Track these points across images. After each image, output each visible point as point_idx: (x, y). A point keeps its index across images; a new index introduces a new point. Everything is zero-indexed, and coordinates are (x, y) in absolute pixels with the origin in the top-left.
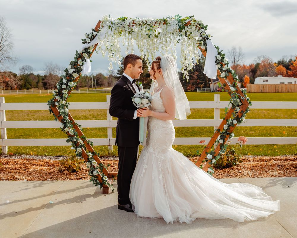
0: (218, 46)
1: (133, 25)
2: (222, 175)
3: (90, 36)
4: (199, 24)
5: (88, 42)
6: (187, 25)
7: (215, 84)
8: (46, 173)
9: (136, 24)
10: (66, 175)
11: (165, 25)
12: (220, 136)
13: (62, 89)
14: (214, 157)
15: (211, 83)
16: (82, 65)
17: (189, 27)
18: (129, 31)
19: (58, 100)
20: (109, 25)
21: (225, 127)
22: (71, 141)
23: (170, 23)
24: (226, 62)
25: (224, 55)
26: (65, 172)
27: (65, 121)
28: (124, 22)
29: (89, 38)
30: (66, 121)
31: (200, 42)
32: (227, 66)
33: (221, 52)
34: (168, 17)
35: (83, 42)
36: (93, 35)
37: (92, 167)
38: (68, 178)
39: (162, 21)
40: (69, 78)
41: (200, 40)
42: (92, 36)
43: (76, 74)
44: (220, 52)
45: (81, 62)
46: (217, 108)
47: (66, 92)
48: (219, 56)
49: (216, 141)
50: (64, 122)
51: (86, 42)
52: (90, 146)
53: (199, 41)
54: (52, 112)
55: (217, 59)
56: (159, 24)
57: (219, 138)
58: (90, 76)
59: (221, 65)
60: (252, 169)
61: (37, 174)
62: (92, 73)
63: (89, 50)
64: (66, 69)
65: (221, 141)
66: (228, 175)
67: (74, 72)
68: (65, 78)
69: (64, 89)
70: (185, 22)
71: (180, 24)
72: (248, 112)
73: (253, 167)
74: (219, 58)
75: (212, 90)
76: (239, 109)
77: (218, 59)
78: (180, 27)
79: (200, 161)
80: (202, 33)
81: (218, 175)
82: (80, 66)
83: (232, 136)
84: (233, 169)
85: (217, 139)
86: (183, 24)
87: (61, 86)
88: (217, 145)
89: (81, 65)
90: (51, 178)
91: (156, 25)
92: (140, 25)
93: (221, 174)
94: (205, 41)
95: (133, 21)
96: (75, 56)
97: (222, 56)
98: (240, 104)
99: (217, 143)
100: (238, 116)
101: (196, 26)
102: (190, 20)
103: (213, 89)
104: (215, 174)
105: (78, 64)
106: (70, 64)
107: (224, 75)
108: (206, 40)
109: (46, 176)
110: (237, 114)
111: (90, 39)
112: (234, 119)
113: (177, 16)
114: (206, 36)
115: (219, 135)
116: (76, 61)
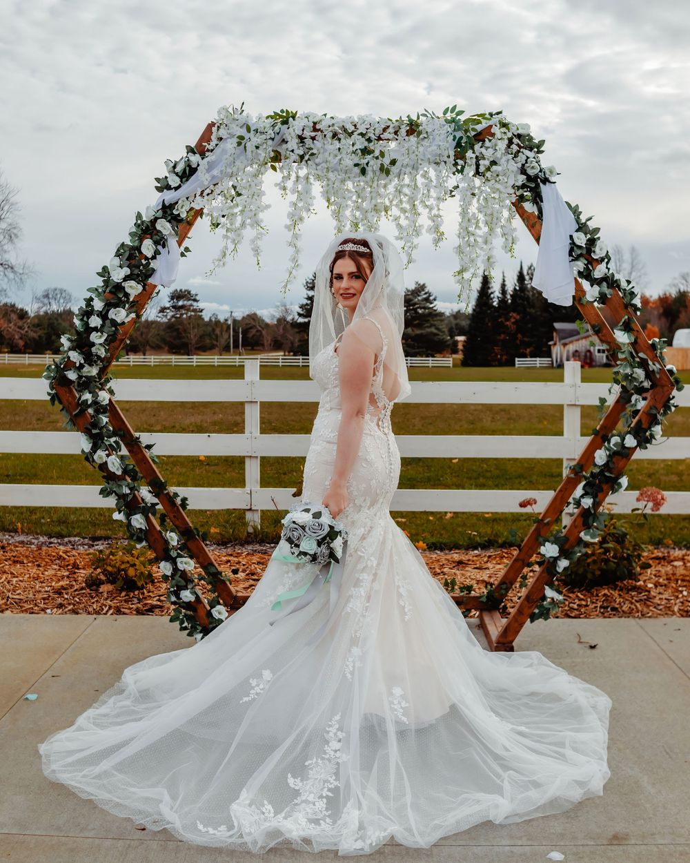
0: (577, 205)
1: (313, 134)
2: (587, 606)
3: (179, 169)
4: (519, 136)
5: (173, 185)
6: (480, 137)
7: (565, 345)
8: (47, 589)
9: (322, 132)
10: (107, 599)
11: (411, 137)
12: (584, 486)
13: (89, 330)
14: (564, 553)
15: (555, 344)
16: (154, 258)
17: (487, 143)
18: (302, 153)
19: (78, 365)
20: (239, 134)
21: (601, 457)
22: (115, 492)
23: (429, 130)
24: (604, 255)
25: (597, 230)
26: (105, 588)
27: (97, 431)
28: (286, 126)
29: (177, 174)
30: (101, 428)
31: (520, 192)
32: (607, 268)
33: (588, 223)
34: (424, 115)
35: (159, 185)
36: (189, 166)
37: (177, 577)
38: (110, 607)
39: (404, 126)
40: (113, 296)
41: (519, 183)
42: (187, 168)
43: (133, 283)
44: (583, 221)
45: (150, 247)
46: (573, 403)
47: (102, 340)
48: (581, 235)
49: (571, 500)
50: (94, 431)
51: (168, 187)
52: (178, 509)
53: (519, 188)
54: (56, 402)
55: (573, 243)
56: (396, 133)
57: (579, 491)
58: (226, 320)
59: (586, 262)
60: (680, 589)
61: (18, 592)
62: (232, 312)
63: (175, 212)
64: (105, 268)
65: (587, 502)
66: (607, 607)
67: (126, 278)
68: (99, 295)
69: (96, 329)
70: (474, 130)
71: (459, 134)
72: (670, 409)
73: (685, 584)
74: (581, 240)
75: (557, 361)
76: (645, 402)
77: (578, 242)
78: (458, 145)
79: (520, 563)
80: (526, 162)
81: (575, 606)
82: (146, 258)
83: (620, 486)
84: (621, 590)
85: (572, 496)
86: (468, 134)
87: (85, 319)
88: (571, 515)
89: (149, 256)
90: (61, 606)
91: (386, 135)
92: (335, 135)
93: (584, 603)
94: (538, 186)
95: (315, 123)
96: (134, 230)
97: (589, 236)
98: (647, 384)
99: (571, 506)
100: (639, 422)
101: (510, 142)
102: (490, 123)
103: (559, 360)
104: (567, 603)
105: (140, 252)
106: (118, 254)
107: (597, 295)
108: (541, 184)
109: (44, 599)
110: (637, 418)
111: (181, 178)
112: (629, 433)
113: (452, 112)
114: (541, 171)
115: (580, 482)
116: (136, 244)
